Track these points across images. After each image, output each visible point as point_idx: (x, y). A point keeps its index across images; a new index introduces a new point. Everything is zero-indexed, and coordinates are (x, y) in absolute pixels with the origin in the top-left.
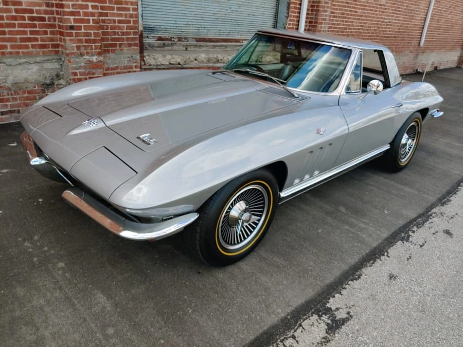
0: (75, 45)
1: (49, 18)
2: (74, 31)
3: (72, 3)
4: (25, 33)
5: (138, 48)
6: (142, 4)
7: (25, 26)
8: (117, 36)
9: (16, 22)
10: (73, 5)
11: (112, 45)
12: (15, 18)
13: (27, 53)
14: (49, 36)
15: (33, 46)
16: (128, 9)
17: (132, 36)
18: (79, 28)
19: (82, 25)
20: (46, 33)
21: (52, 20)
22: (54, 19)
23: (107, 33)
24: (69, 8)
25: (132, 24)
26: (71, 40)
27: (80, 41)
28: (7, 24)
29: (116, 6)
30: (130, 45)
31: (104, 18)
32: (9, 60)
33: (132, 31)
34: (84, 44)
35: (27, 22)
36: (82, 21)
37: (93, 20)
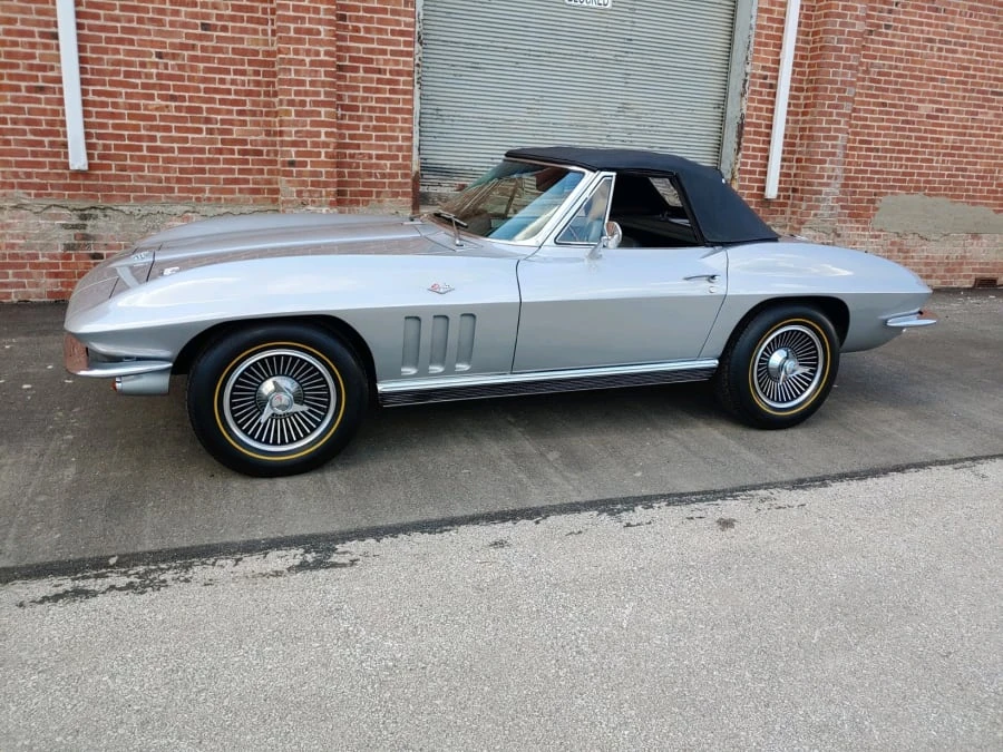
0: (294, 189)
1: (268, 152)
2: (294, 169)
3: (296, 129)
4: (231, 171)
5: (410, 199)
6: (420, 131)
7: (233, 162)
8: (373, 179)
9: (221, 157)
10: (297, 132)
11: (363, 194)
12: (220, 151)
13: (232, 200)
14: (266, 176)
15: (241, 191)
16: (396, 139)
17: (400, 180)
18: (304, 164)
19: (308, 160)
20: (261, 172)
21: (272, 154)
22: (276, 153)
23: (358, 175)
24: (291, 136)
25: (400, 161)
26: (289, 181)
27: (304, 183)
28: (208, 159)
29: (374, 134)
30: (396, 195)
31: (352, 151)
32: (206, 208)
33: (399, 172)
34: (310, 188)
35: (236, 156)
36: (309, 154)
37: (326, 153)
